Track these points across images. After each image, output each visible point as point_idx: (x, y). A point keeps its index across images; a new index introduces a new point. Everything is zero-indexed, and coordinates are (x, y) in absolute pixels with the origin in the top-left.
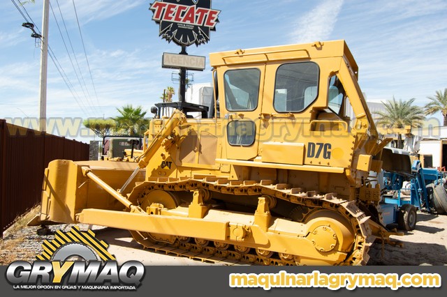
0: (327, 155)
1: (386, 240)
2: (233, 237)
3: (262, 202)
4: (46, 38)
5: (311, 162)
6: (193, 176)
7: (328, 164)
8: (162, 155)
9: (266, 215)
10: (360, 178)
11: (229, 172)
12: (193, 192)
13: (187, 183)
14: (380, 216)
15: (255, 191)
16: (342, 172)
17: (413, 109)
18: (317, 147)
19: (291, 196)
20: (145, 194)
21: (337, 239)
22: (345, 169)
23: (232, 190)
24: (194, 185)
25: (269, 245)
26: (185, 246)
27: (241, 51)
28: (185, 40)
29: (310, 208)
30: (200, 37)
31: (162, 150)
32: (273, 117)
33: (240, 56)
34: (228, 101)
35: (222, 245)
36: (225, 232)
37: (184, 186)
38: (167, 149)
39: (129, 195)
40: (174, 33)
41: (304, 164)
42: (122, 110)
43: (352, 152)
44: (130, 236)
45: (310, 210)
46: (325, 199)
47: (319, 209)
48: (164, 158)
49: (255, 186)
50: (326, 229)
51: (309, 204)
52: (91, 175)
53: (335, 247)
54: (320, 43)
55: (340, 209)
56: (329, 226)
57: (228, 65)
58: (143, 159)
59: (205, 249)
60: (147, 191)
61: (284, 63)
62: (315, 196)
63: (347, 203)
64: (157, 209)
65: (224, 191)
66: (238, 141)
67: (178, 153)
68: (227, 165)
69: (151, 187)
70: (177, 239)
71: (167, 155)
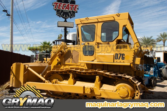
0: (123, 58)
1: (147, 92)
2: (86, 92)
3: (97, 78)
4: (12, 16)
5: (117, 61)
6: (70, 68)
7: (124, 62)
8: (57, 60)
9: (99, 83)
10: (136, 67)
11: (84, 66)
12: (70, 74)
13: (67, 71)
14: (144, 82)
15: (95, 73)
16: (129, 65)
17: (152, 40)
18: (119, 55)
19: (109, 75)
20: (51, 76)
21: (128, 92)
22: (130, 64)
23: (85, 73)
24: (70, 71)
25: (101, 95)
26: (67, 96)
27: (88, 18)
28: (66, 16)
29: (117, 80)
30: (71, 15)
31: (57, 58)
32: (101, 44)
33: (87, 20)
34: (83, 38)
35: (82, 95)
36: (83, 90)
37: (66, 72)
38: (59, 58)
39: (44, 76)
40: (62, 14)
41: (114, 62)
42: (43, 43)
43: (133, 57)
44: (46, 92)
45: (117, 81)
46: (123, 76)
47: (120, 80)
48: (58, 61)
49: (95, 71)
50: (124, 88)
51: (116, 78)
52: (29, 68)
53: (127, 95)
54: (119, 14)
55: (129, 80)
56: (125, 87)
57: (83, 24)
58: (50, 62)
59: (75, 97)
60: (52, 74)
61: (105, 22)
62: (119, 75)
63: (132, 78)
64: (55, 82)
65: (82, 74)
66: (87, 54)
67: (64, 59)
68: (83, 63)
69: (53, 73)
70: (64, 93)
71: (59, 60)
